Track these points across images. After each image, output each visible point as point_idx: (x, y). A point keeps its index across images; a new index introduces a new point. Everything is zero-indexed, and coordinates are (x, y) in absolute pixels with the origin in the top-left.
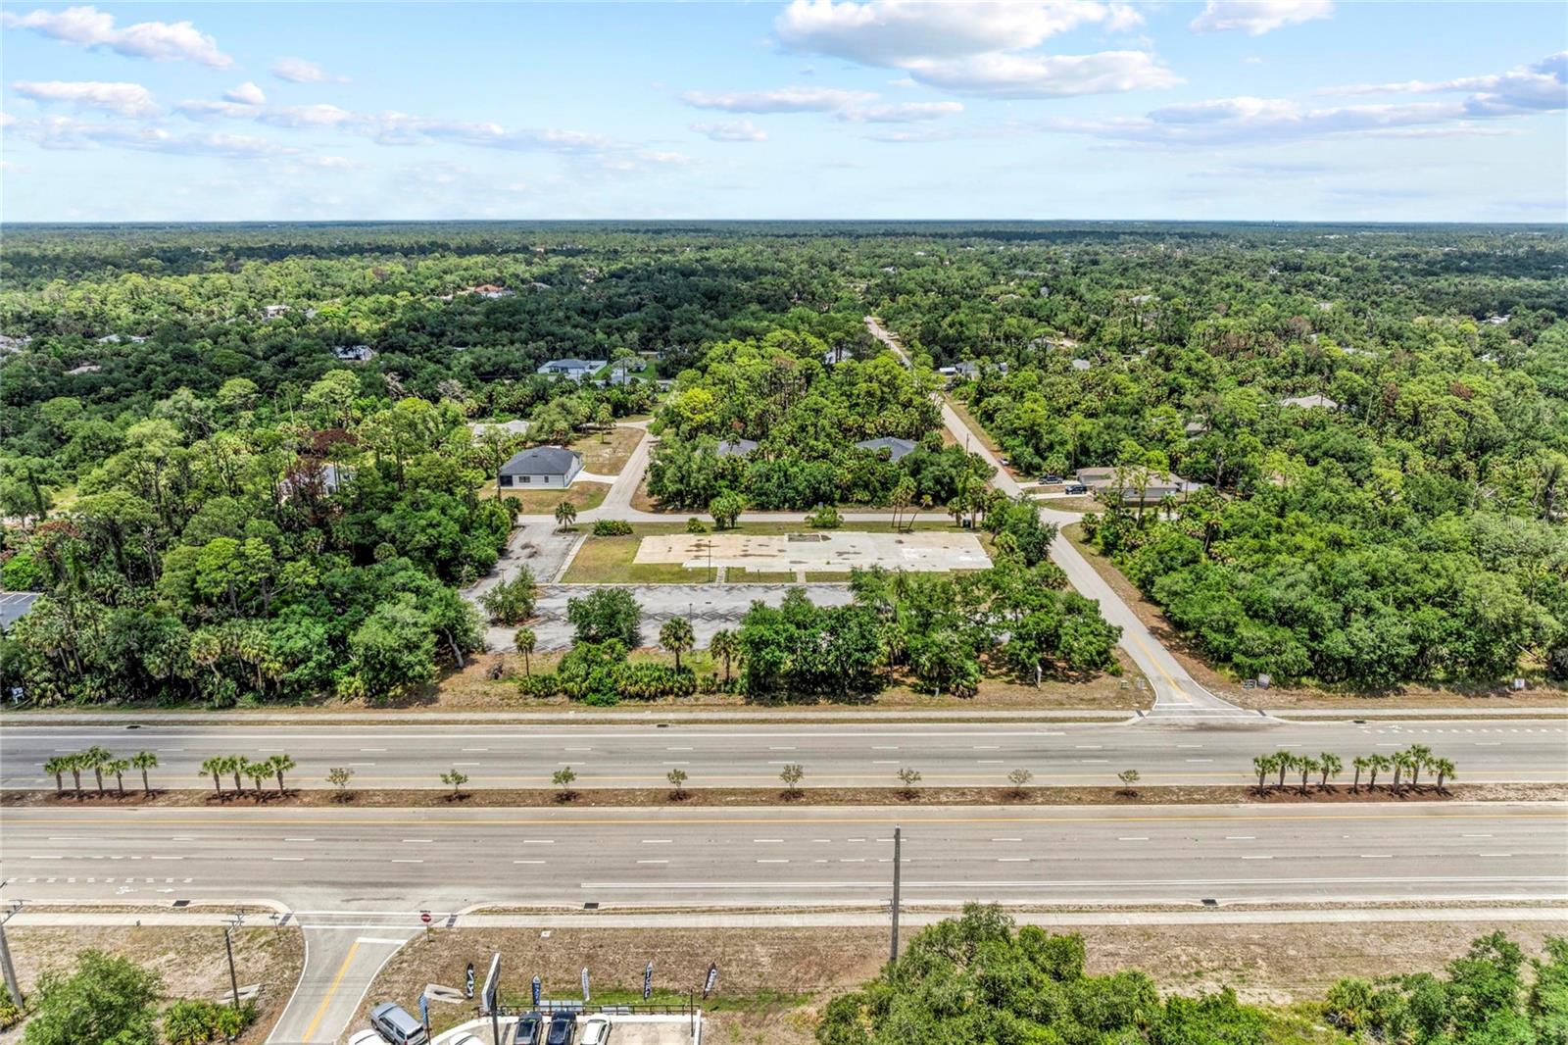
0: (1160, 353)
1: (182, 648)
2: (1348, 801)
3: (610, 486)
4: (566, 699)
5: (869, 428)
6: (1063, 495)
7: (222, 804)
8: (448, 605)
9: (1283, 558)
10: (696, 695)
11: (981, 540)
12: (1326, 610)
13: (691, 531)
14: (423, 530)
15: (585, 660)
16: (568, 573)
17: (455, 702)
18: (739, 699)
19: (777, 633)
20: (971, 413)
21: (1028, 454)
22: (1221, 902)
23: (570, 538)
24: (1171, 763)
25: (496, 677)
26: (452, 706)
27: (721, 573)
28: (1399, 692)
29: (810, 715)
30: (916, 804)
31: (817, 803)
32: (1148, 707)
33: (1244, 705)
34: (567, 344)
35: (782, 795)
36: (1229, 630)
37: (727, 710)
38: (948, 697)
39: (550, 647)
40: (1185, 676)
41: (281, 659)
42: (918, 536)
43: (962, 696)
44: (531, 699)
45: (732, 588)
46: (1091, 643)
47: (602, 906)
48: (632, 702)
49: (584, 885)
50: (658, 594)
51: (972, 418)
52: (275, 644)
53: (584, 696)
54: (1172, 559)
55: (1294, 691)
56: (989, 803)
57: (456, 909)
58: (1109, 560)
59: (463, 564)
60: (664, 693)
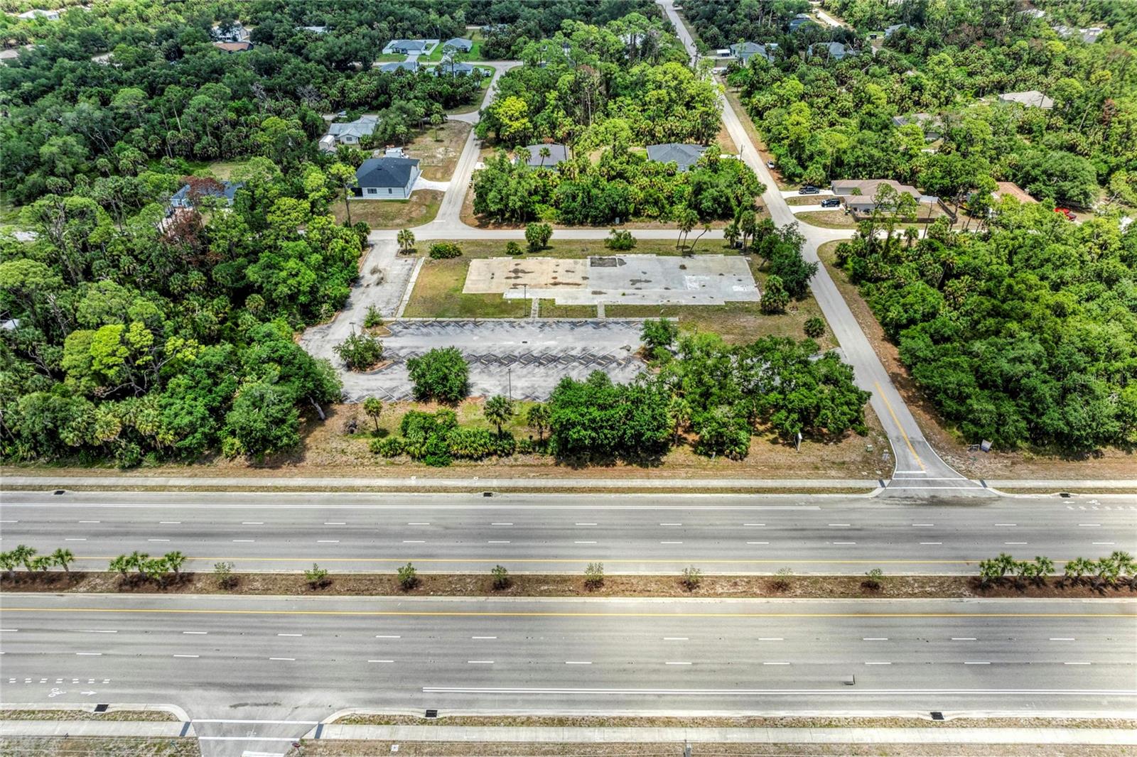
0: (903, 36)
1: (88, 423)
2: (1055, 596)
3: (443, 194)
4: (409, 458)
5: (659, 132)
6: (818, 208)
7: (131, 591)
8: (307, 375)
9: (1013, 326)
10: (516, 455)
11: (751, 265)
12: (1047, 390)
13: (509, 253)
14: (285, 281)
15: (423, 428)
16: (409, 305)
17: (319, 461)
18: (550, 460)
19: (582, 415)
20: (743, 104)
21: (791, 164)
22: (948, 715)
23: (410, 261)
24: (908, 546)
25: (352, 432)
26: (317, 466)
27: (535, 306)
28: (1098, 454)
29: (610, 483)
30: (696, 595)
31: (615, 594)
32: (888, 476)
33: (969, 474)
34: (406, 24)
35: (586, 585)
36: (962, 398)
37: (540, 476)
38: (723, 459)
39: (396, 395)
40: (918, 435)
41: (171, 432)
42: (699, 259)
43: (734, 459)
44: (380, 458)
45: (544, 324)
46: (843, 414)
47: (442, 714)
48: (463, 462)
49: (427, 689)
50: (483, 331)
51: (744, 108)
52: (166, 420)
53: (423, 457)
54: (915, 312)
55: (1011, 455)
56: (754, 595)
57: (323, 718)
58: (857, 289)
59: (322, 303)
60: (489, 454)
